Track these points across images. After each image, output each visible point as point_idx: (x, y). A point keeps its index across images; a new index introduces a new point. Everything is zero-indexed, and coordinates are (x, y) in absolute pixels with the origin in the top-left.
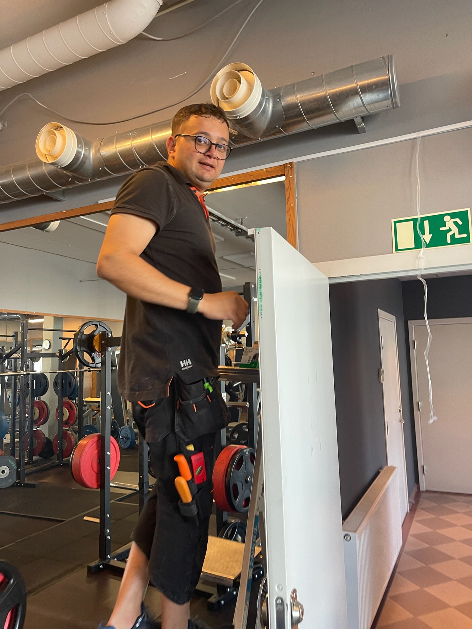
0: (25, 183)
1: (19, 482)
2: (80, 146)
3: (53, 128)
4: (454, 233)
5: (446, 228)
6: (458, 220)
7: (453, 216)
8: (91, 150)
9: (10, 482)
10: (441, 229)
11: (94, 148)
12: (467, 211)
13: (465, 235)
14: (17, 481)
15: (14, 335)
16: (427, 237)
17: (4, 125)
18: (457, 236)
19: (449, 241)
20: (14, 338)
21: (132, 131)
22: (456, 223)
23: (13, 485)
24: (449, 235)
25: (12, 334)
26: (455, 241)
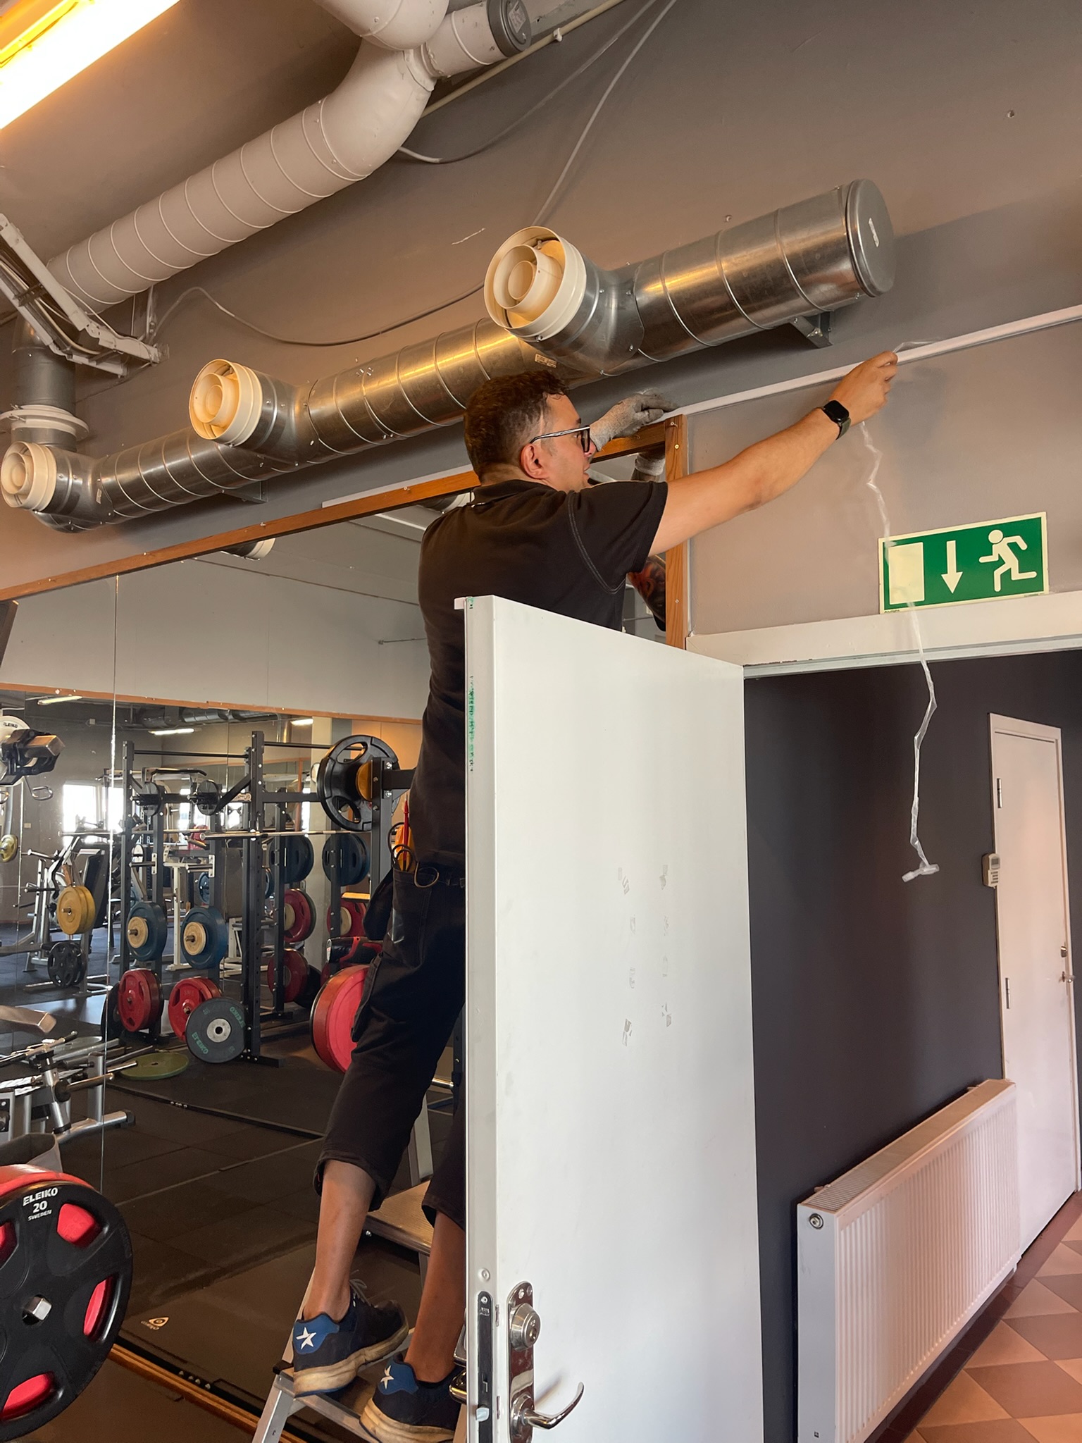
0: (185, 474)
1: (248, 1054)
2: (268, 402)
3: (218, 372)
4: (1010, 569)
5: (994, 558)
6: (1018, 540)
7: (1008, 530)
8: (293, 406)
9: (232, 1052)
10: (983, 560)
11: (297, 402)
12: (1040, 518)
13: (1033, 575)
14: (245, 1051)
15: (247, 753)
16: (952, 578)
17: (163, 353)
18: (1016, 576)
19: (998, 588)
20: (247, 760)
21: (364, 366)
22: (1013, 546)
23: (237, 1059)
24: (998, 573)
25: (243, 752)
26: (1011, 587)
